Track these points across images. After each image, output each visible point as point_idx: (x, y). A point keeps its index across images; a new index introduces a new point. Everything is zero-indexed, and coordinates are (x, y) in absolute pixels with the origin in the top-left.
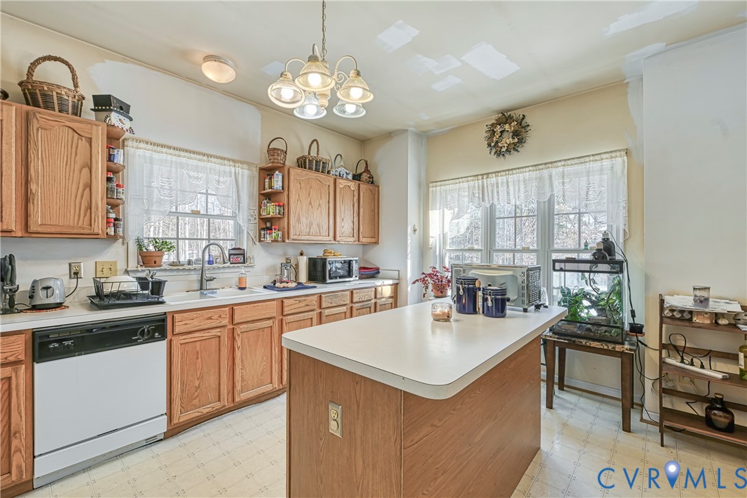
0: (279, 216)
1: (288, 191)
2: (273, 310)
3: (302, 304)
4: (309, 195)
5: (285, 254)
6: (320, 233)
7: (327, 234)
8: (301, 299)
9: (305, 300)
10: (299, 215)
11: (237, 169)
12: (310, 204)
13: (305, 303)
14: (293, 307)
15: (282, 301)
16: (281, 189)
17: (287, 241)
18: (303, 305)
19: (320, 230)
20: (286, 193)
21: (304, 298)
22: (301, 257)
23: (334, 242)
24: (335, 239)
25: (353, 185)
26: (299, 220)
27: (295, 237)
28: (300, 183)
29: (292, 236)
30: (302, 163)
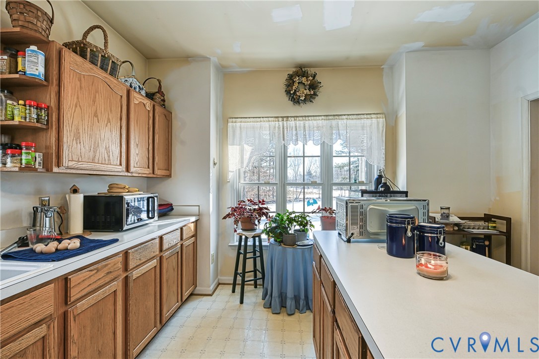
0: (39, 125)
1: (59, 86)
3: (101, 274)
4: (94, 101)
6: (109, 160)
7: (119, 163)
8: (99, 265)
10: (78, 129)
12: (96, 115)
13: (106, 270)
15: (65, 280)
16: (42, 78)
17: (55, 170)
18: (103, 275)
19: (109, 156)
20: (53, 88)
22: (73, 196)
23: (126, 174)
24: (128, 170)
25: (148, 103)
26: (77, 137)
27: (71, 164)
28: (80, 80)
29: (66, 162)
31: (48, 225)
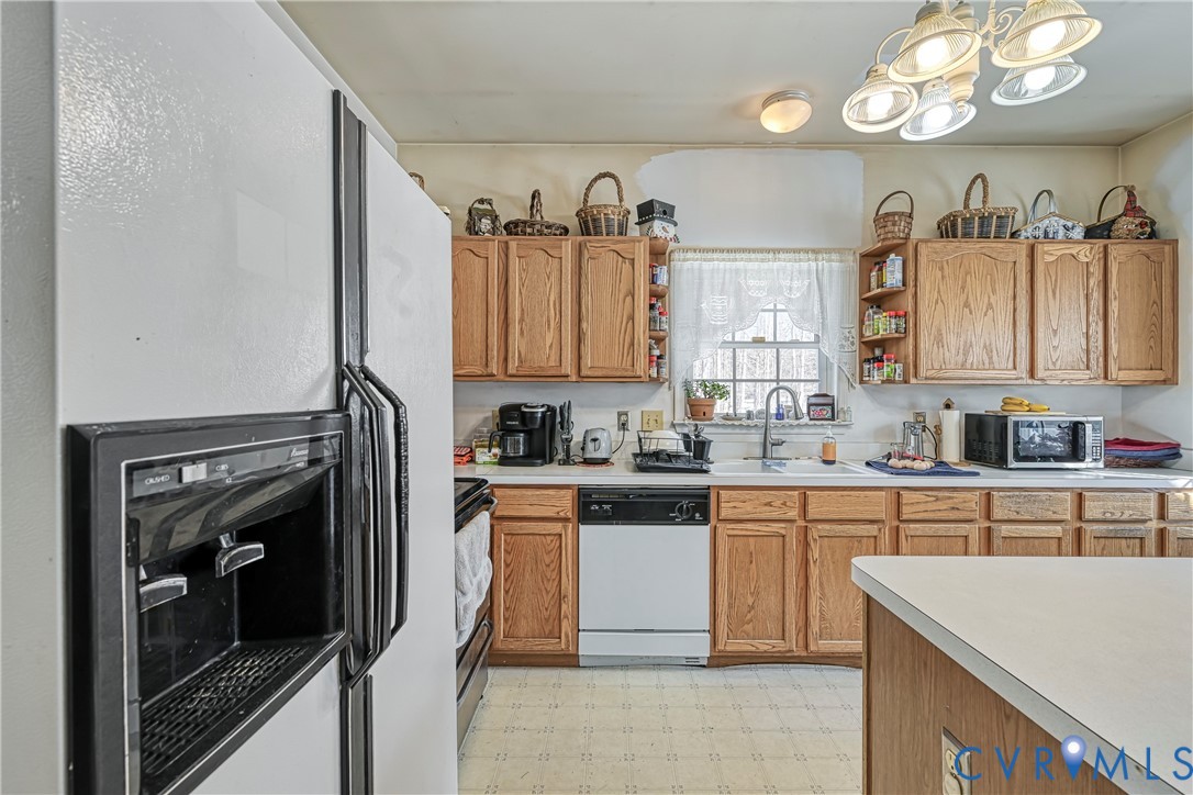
0: (897, 335)
1: (916, 286)
2: (880, 507)
3: (942, 505)
4: (963, 288)
5: (913, 406)
6: (991, 362)
7: (1011, 365)
8: (940, 494)
9: (950, 498)
10: (939, 330)
11: (820, 264)
12: (967, 305)
13: (950, 503)
14: (922, 507)
15: (898, 493)
16: (900, 284)
17: (913, 381)
18: (945, 507)
19: (990, 358)
20: (911, 290)
21: (947, 494)
22: (946, 411)
23: (1030, 382)
24: (1032, 374)
25: (1087, 252)
26: (939, 341)
27: (929, 373)
28: (942, 269)
29: (923, 372)
30: (949, 228)
31: (913, 445)
